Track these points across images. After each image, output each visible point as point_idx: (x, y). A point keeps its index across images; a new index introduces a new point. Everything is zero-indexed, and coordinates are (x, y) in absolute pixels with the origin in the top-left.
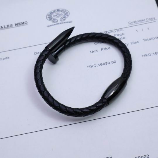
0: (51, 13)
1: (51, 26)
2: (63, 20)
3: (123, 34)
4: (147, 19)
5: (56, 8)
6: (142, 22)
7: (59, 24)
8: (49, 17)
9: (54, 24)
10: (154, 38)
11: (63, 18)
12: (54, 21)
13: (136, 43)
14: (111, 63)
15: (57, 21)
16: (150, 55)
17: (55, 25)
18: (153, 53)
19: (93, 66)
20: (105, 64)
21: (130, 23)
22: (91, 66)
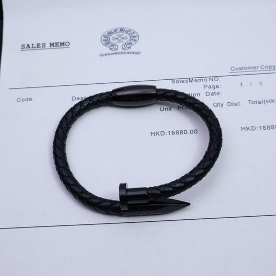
0: (110, 33)
1: (106, 55)
2: (126, 48)
3: (217, 86)
4: (263, 67)
5: (118, 26)
6: (254, 70)
7: (119, 53)
8: (105, 39)
9: (110, 52)
10: (266, 101)
11: (128, 44)
12: (112, 47)
13: (235, 104)
14: (189, 132)
15: (116, 48)
16: (253, 128)
17: (112, 54)
18: (260, 127)
19: (160, 133)
20: (179, 132)
21: (233, 69)
22: (157, 133)
